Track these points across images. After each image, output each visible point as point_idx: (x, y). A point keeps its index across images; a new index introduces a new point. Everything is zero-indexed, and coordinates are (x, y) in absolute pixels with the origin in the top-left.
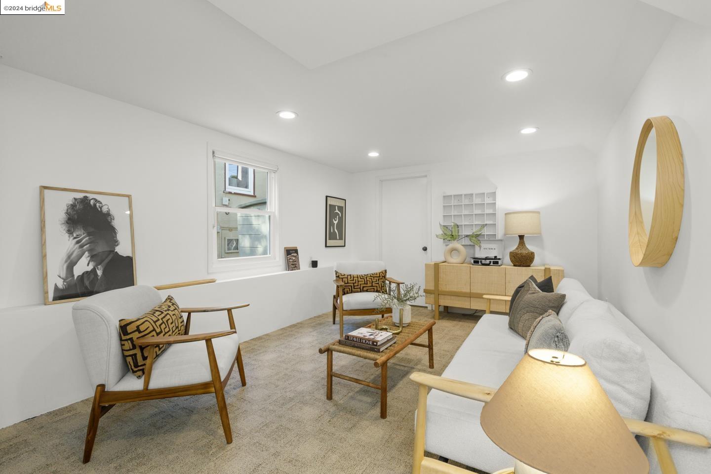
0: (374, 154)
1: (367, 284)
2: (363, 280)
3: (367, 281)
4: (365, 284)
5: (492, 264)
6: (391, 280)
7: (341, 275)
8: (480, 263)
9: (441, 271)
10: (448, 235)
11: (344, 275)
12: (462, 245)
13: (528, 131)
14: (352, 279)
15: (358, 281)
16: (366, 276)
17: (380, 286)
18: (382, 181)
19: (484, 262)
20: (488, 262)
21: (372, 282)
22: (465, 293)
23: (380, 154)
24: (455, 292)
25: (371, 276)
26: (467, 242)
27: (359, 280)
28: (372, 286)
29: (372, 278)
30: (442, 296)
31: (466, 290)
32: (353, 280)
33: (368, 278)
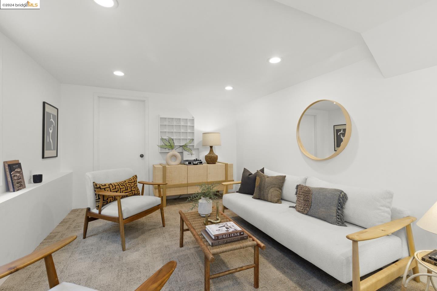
0: (119, 73)
1: (128, 190)
2: (124, 187)
3: (127, 187)
4: (126, 190)
5: (199, 164)
6: (144, 183)
7: (102, 186)
8: (192, 163)
9: (168, 171)
10: (168, 146)
11: (105, 185)
12: (178, 152)
13: (229, 88)
14: (114, 187)
15: (120, 189)
16: (125, 183)
17: (137, 190)
18: (99, 97)
19: (194, 162)
20: (196, 162)
21: (131, 187)
22: (185, 184)
23: (125, 74)
24: (178, 185)
25: (129, 183)
26: (180, 150)
27: (121, 187)
28: (131, 191)
29: (130, 183)
30: (168, 189)
31: (185, 182)
32: (116, 189)
33: (127, 184)
